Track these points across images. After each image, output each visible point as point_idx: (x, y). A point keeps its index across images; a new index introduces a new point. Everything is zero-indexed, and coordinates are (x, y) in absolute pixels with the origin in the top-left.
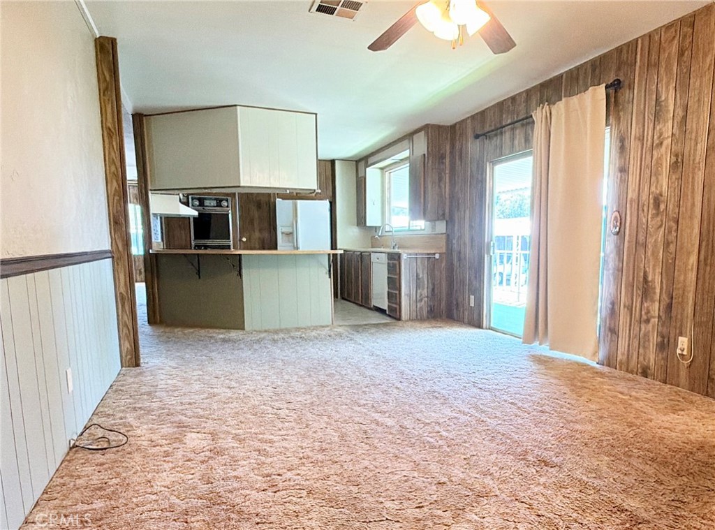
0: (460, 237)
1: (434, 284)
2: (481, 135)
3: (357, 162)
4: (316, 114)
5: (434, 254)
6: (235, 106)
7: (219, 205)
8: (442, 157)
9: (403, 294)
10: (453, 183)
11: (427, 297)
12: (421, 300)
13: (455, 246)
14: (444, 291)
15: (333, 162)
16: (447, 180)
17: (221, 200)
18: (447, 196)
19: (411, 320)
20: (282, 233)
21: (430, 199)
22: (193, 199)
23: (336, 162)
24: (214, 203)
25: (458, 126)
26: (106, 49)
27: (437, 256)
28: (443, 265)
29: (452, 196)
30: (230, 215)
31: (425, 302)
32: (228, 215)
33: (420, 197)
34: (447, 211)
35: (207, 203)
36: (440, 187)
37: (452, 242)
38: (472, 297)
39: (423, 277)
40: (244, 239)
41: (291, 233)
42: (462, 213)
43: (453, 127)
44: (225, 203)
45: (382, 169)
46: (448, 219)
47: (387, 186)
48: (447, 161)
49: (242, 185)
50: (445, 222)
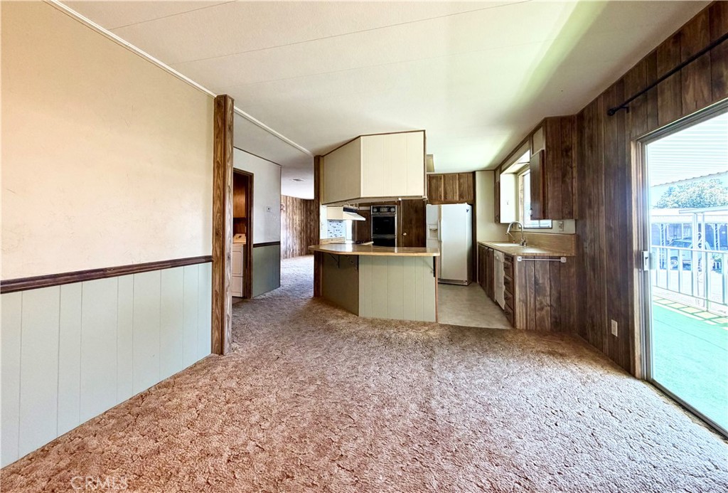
0: (593, 241)
1: (559, 293)
2: (618, 109)
3: (495, 171)
4: (424, 131)
5: (559, 258)
6: (359, 137)
7: (389, 211)
8: (568, 150)
9: (517, 300)
10: (582, 176)
11: (551, 306)
12: (542, 309)
13: (587, 250)
14: (575, 302)
15: (474, 173)
16: (575, 174)
17: (390, 208)
18: (575, 191)
19: (528, 331)
20: (431, 230)
21: (550, 196)
22: (373, 208)
23: (477, 173)
24: (386, 210)
25: (586, 112)
26: (222, 105)
27: (563, 260)
28: (573, 270)
29: (582, 192)
30: (396, 218)
31: (547, 311)
32: (394, 218)
33: (539, 196)
34: (575, 207)
35: (382, 210)
36: (564, 182)
37: (583, 245)
38: (615, 324)
39: (544, 283)
40: (405, 234)
41: (437, 230)
42: (596, 209)
43: (581, 116)
44: (392, 210)
45: (516, 174)
46: (577, 218)
47: (520, 188)
48: (574, 154)
49: (362, 196)
50: (574, 222)
